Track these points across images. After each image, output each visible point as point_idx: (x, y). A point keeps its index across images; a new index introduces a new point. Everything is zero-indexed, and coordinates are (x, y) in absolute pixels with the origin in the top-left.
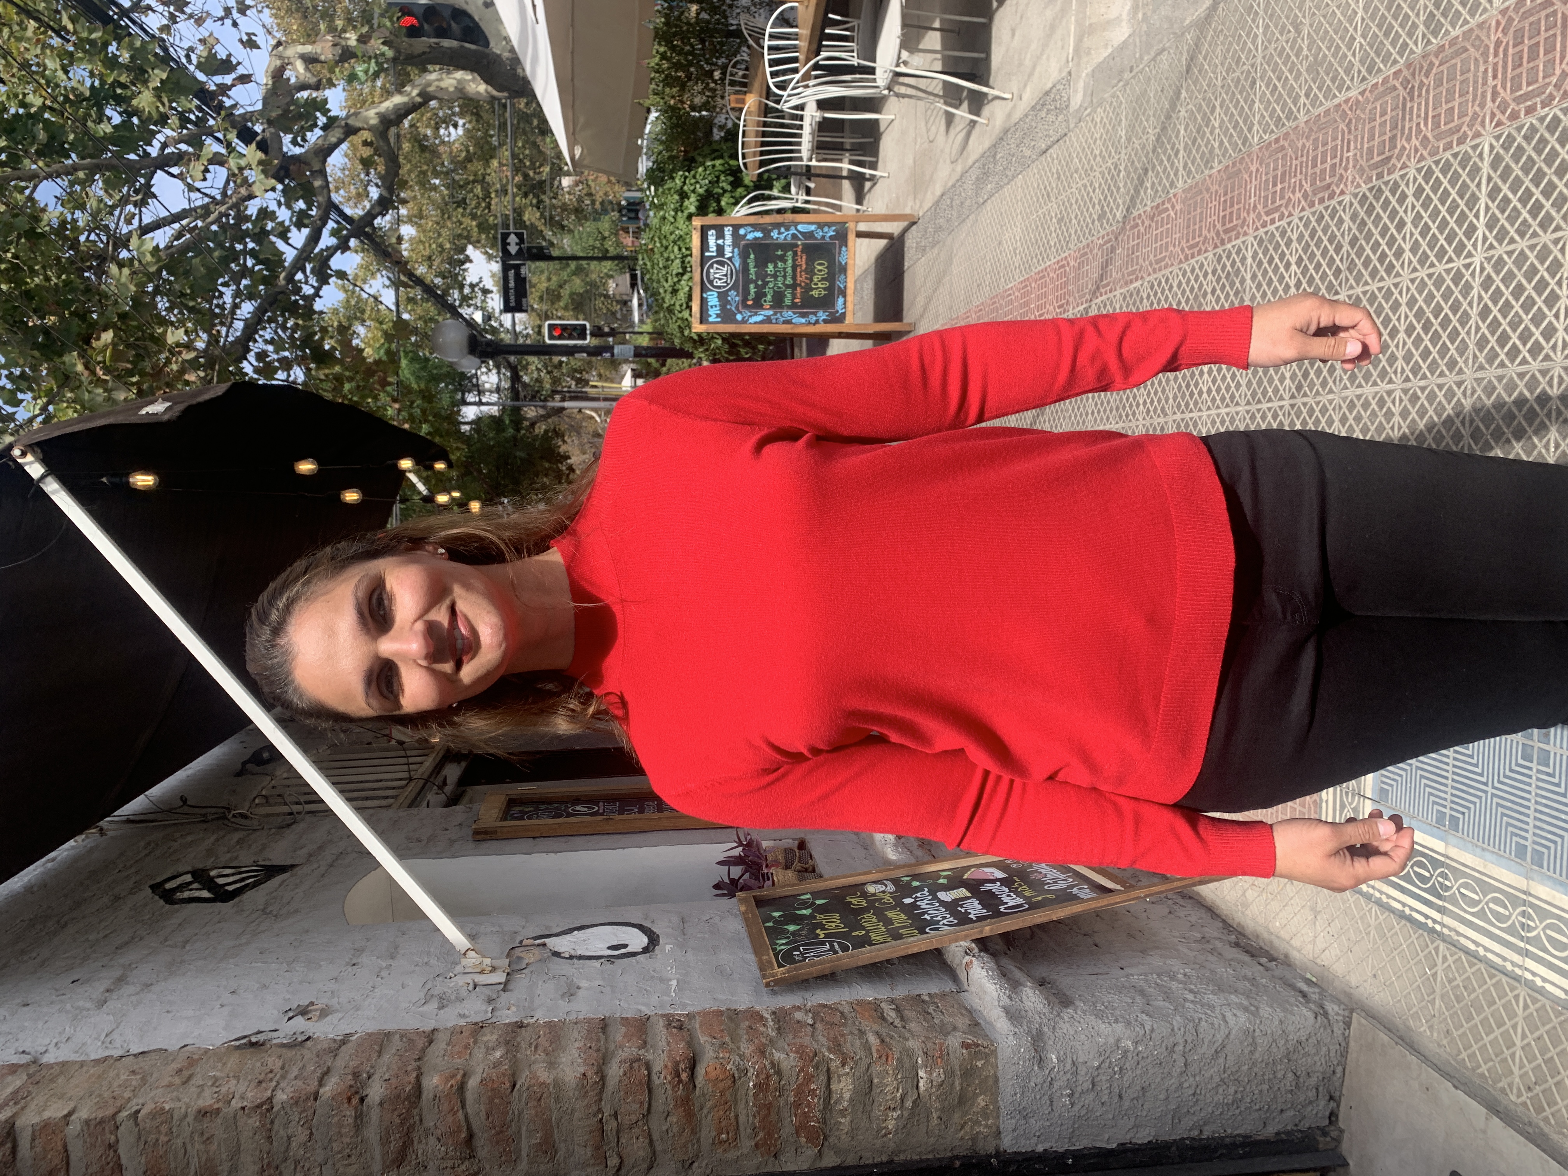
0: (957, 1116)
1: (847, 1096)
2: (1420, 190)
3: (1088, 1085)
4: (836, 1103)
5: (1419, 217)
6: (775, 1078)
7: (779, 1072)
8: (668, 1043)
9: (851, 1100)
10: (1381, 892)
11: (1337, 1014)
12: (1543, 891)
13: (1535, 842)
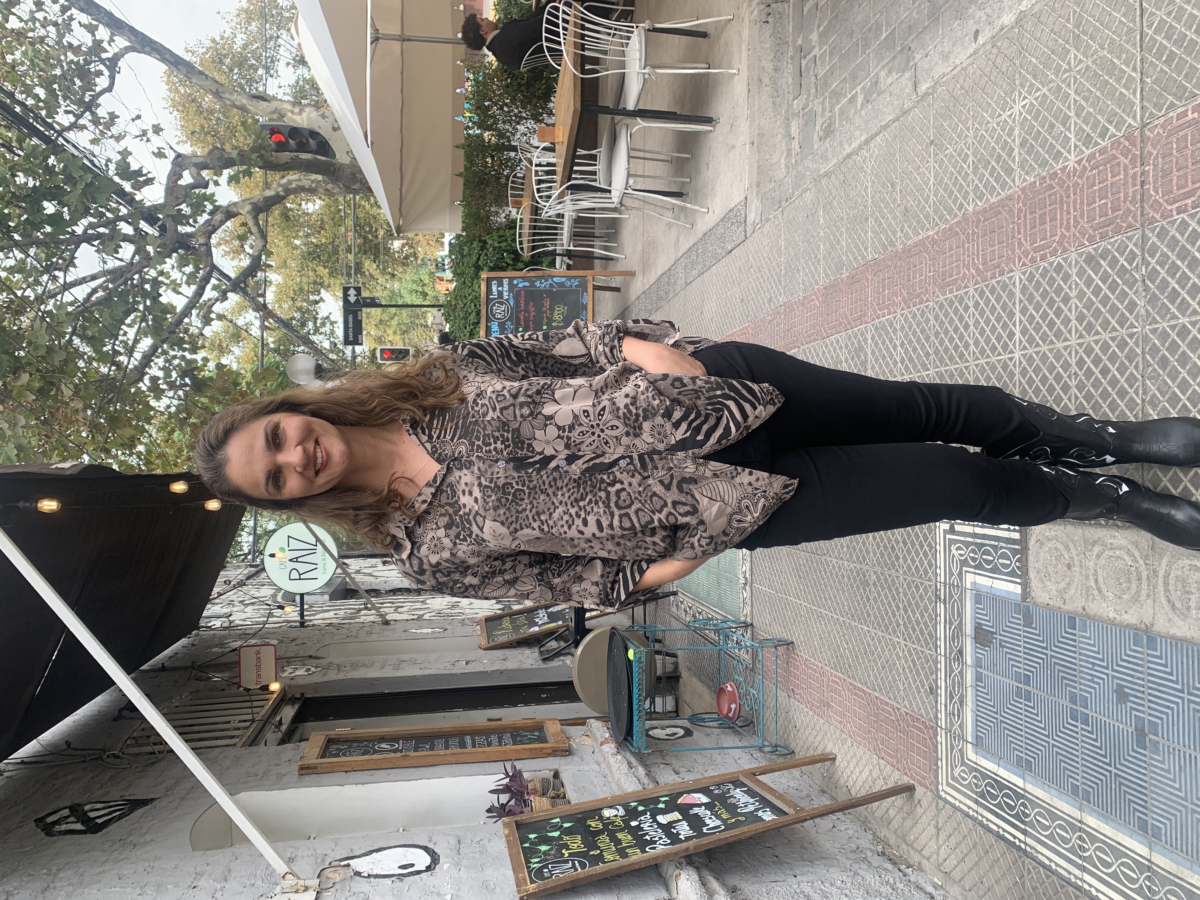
2: (977, 305)
5: (977, 322)
10: (983, 816)
12: (1091, 821)
13: (1083, 783)
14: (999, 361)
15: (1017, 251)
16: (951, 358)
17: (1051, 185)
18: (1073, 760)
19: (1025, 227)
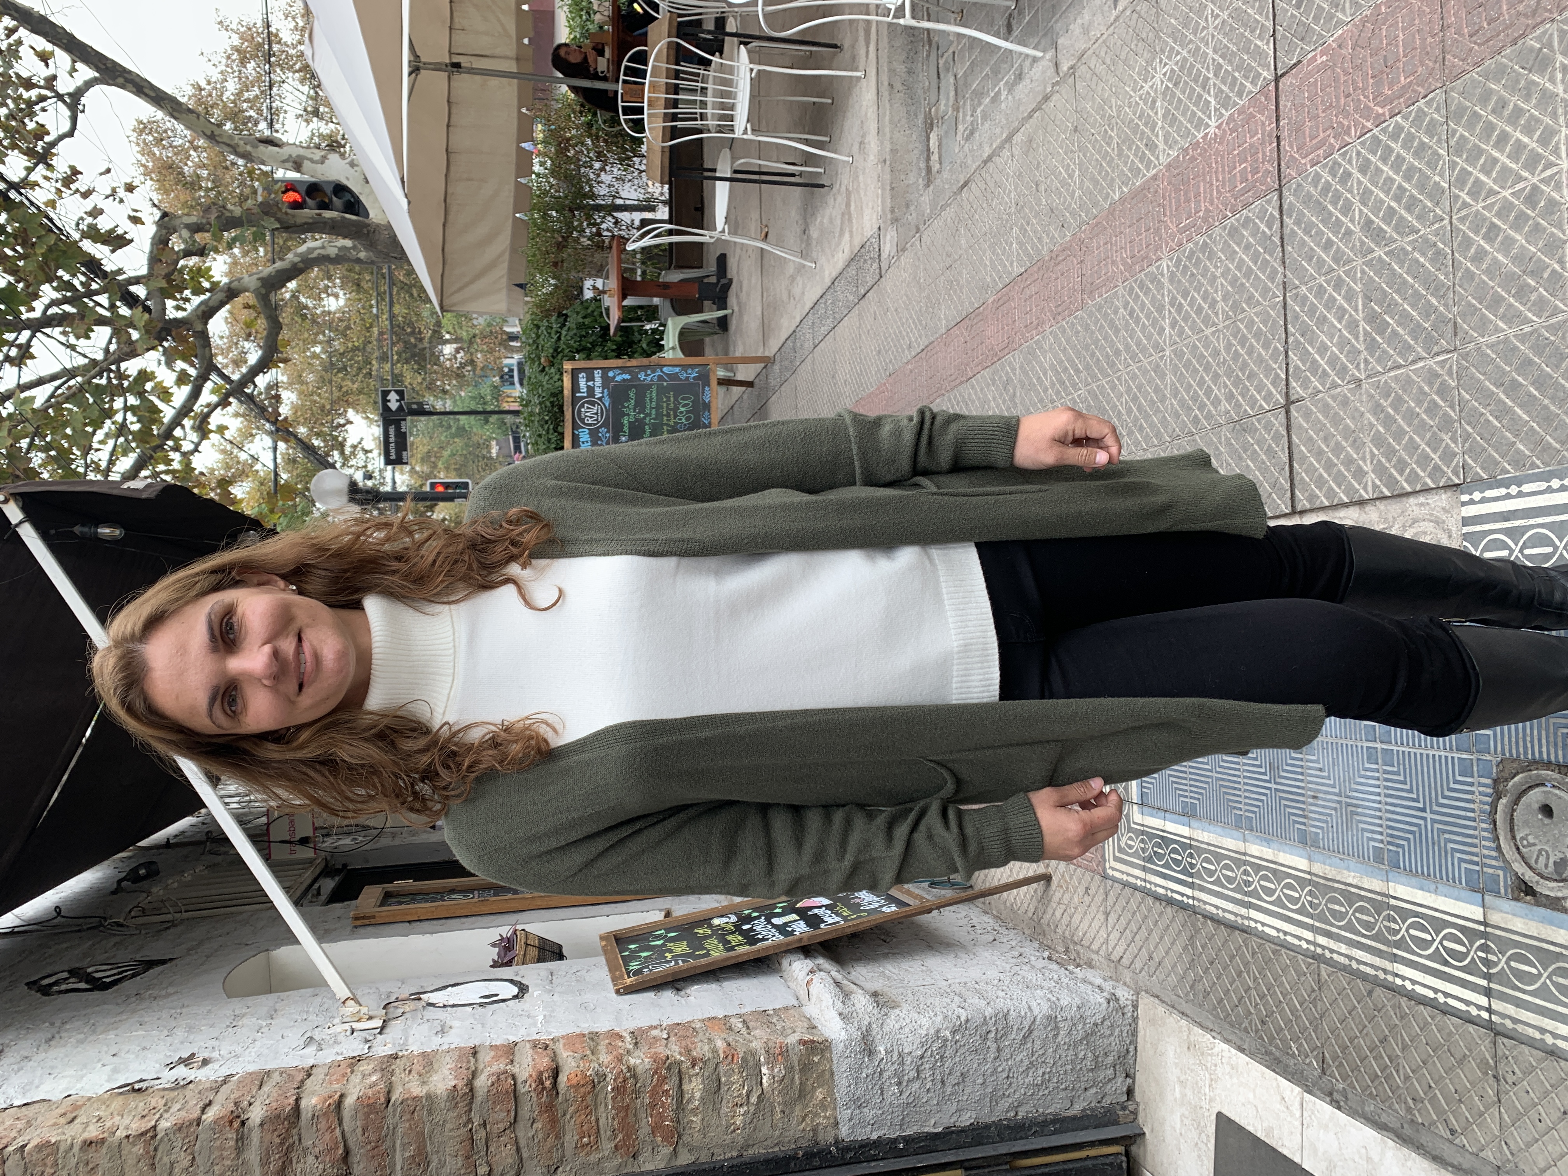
0: (798, 1108)
1: (698, 1095)
2: (1126, 304)
3: (913, 1074)
4: (688, 1102)
6: (631, 1081)
7: (634, 1076)
8: (534, 1060)
9: (702, 1099)
10: (1151, 883)
11: (1127, 999)
12: (1256, 850)
13: (1247, 811)
14: (1150, 363)
15: (1164, 235)
16: (1101, 370)
17: (1193, 156)
18: (1235, 789)
19: (1170, 207)
